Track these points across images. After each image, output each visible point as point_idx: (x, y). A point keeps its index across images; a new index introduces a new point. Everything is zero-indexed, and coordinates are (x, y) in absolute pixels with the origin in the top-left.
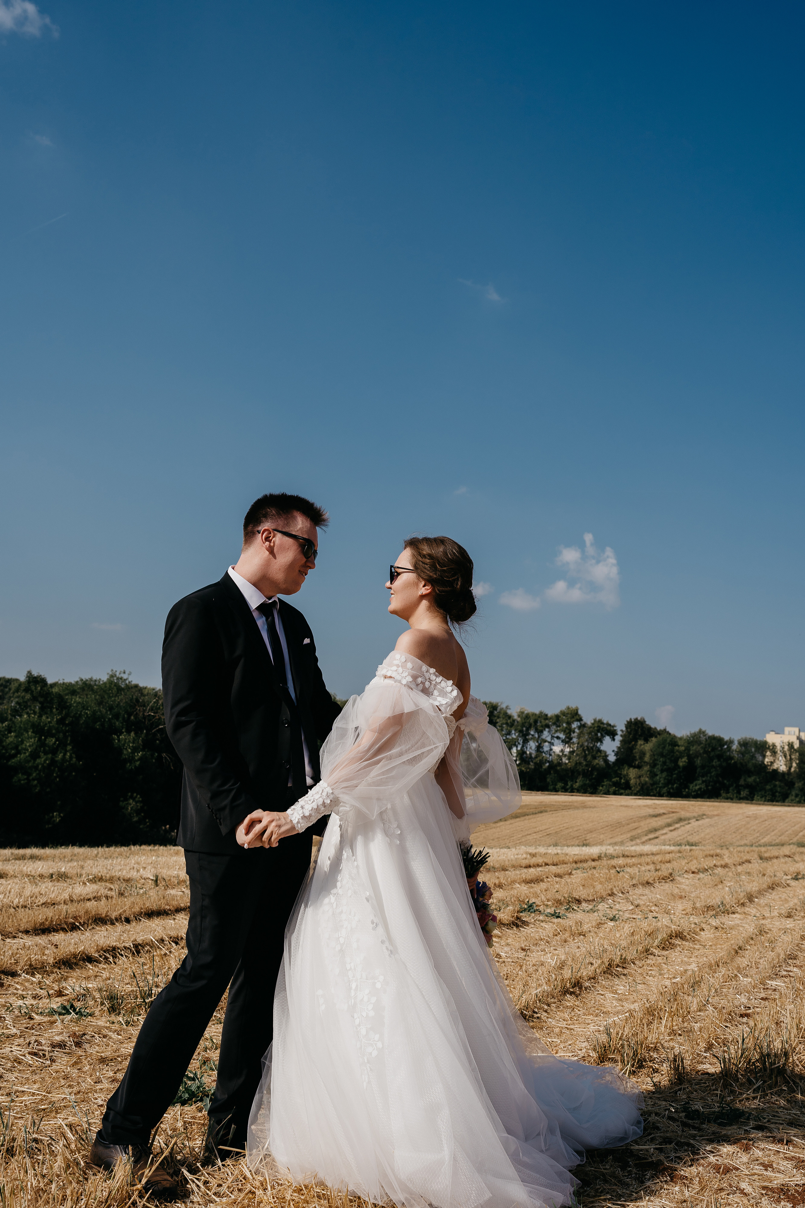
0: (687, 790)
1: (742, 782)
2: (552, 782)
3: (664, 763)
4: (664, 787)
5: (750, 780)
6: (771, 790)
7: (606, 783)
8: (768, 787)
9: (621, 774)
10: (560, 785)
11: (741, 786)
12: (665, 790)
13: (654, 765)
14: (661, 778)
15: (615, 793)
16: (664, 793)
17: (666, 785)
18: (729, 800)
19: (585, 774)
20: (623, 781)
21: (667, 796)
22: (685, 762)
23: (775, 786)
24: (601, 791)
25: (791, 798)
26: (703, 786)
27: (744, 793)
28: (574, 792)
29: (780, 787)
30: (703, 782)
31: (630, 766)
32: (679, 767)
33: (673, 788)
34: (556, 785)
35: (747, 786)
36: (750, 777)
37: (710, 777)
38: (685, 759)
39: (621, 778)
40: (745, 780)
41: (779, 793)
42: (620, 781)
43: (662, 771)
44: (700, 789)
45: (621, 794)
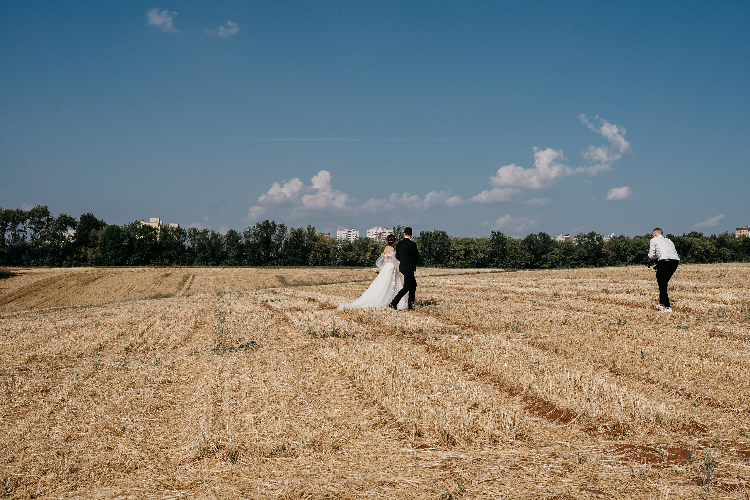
0: (128, 261)
1: (164, 254)
2: (27, 259)
3: (113, 243)
4: (112, 260)
5: (170, 253)
6: (183, 258)
7: (69, 258)
8: (181, 257)
9: (80, 252)
10: (33, 261)
11: (164, 257)
12: (112, 261)
13: (104, 244)
14: (110, 253)
15: (76, 265)
16: (112, 263)
17: (113, 258)
18: (156, 266)
19: (53, 253)
20: (81, 256)
21: (114, 265)
22: (127, 242)
23: (186, 256)
24: (65, 264)
25: (195, 262)
26: (139, 258)
27: (165, 261)
28: (44, 266)
29: (189, 256)
30: (139, 255)
31: (87, 246)
32: (123, 246)
33: (118, 260)
34: (30, 261)
35: (168, 257)
36: (170, 251)
37: (144, 252)
38: (127, 241)
39: (80, 255)
40: (166, 253)
41: (188, 260)
42: (80, 257)
43: (111, 249)
44: (137, 260)
45: (80, 266)
